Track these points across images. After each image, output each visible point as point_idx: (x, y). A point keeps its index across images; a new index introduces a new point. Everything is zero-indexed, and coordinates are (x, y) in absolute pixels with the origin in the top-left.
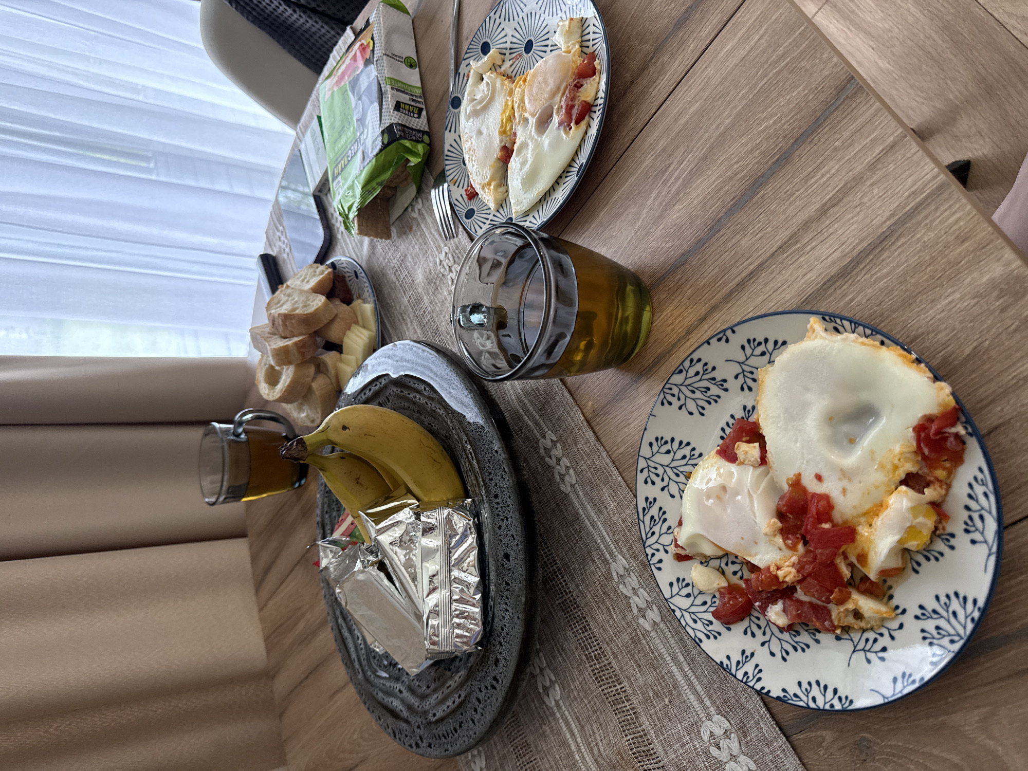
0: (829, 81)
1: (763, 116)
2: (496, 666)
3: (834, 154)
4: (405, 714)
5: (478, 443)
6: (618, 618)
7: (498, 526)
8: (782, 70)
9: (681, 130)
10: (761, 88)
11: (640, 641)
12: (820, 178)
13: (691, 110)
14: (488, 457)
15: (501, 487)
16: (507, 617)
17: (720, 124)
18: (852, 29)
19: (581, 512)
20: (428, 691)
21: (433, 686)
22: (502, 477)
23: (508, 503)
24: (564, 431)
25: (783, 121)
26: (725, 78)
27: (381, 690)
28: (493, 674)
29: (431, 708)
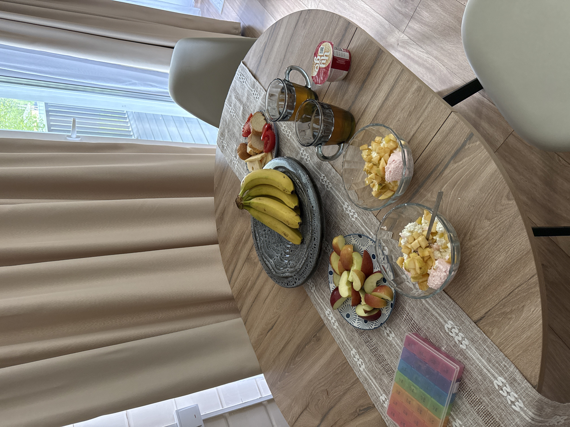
6: (347, 221)
11: (353, 225)
18: (422, 25)
19: (334, 194)
24: (327, 172)
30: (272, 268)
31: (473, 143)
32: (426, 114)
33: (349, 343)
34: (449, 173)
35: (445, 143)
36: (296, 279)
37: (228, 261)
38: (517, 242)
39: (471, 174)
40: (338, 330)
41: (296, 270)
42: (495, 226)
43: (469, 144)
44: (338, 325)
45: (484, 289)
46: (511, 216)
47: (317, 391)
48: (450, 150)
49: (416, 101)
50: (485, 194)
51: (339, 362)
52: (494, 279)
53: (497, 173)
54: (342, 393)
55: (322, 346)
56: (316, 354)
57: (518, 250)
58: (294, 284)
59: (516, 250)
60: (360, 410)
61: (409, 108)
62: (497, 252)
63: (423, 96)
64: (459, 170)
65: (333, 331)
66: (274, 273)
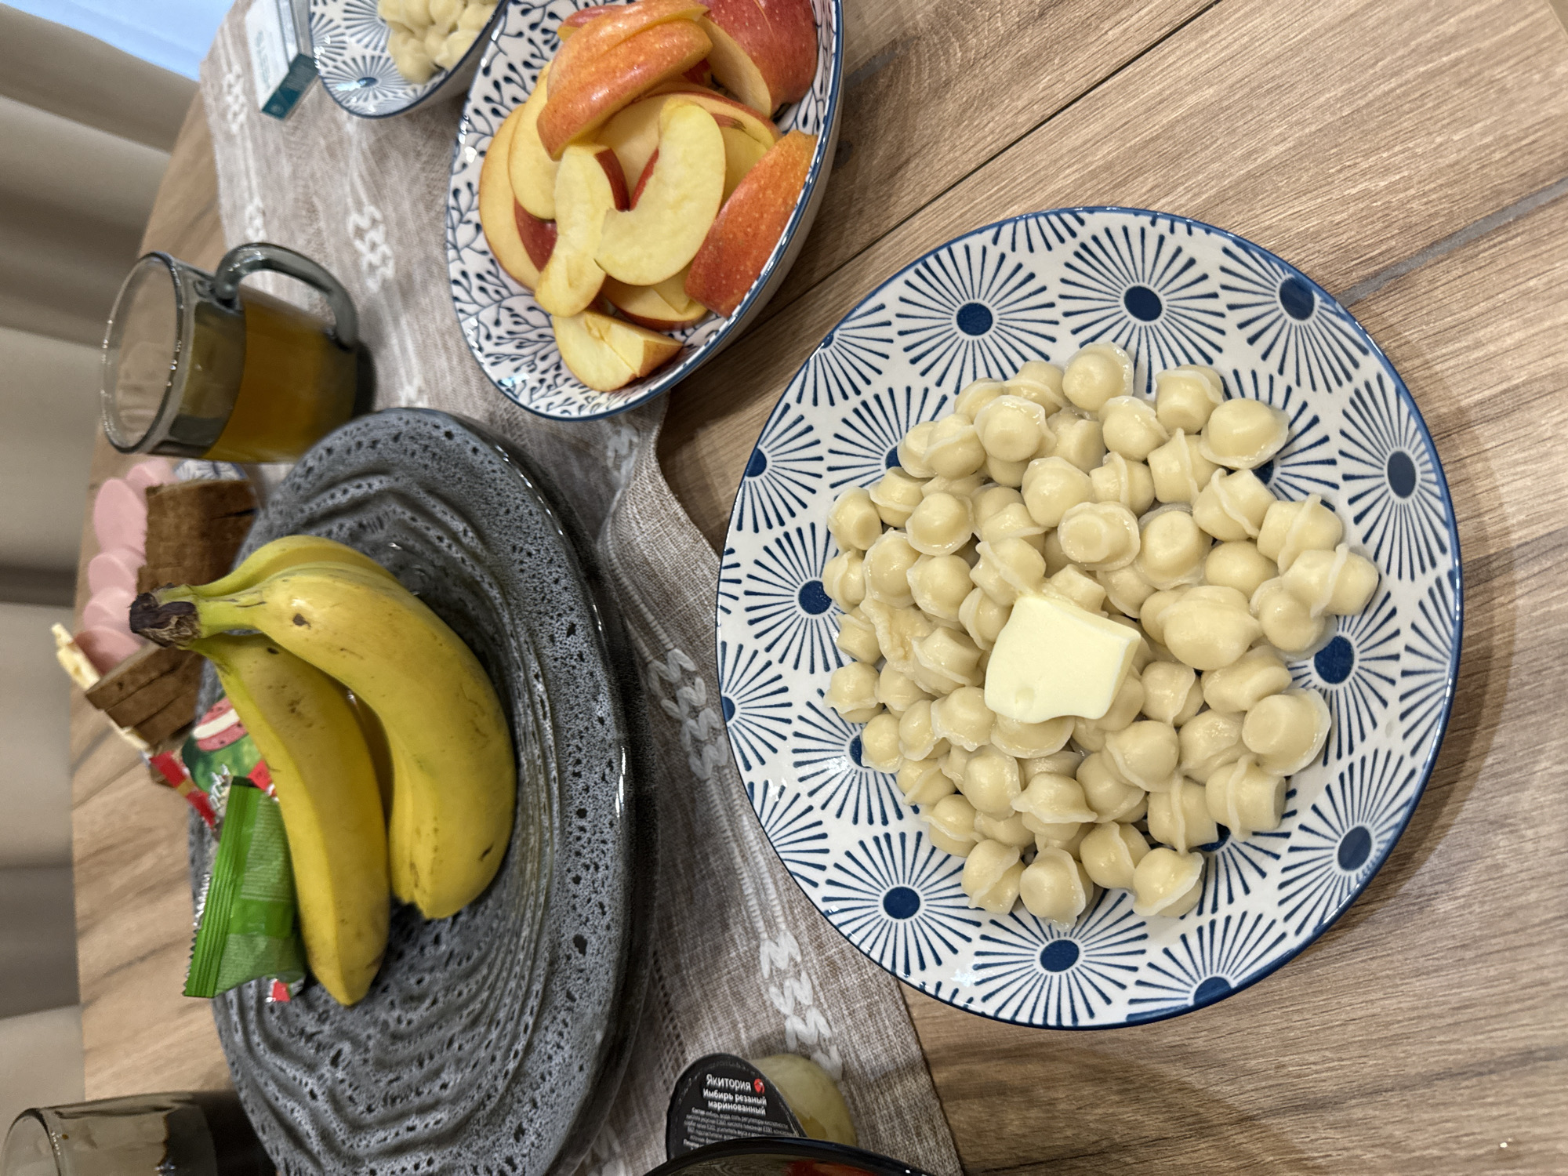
0: (1554, 131)
1: (1365, 165)
2: (517, 1139)
3: (1520, 304)
4: (315, 1144)
5: (564, 690)
7: (572, 875)
8: (1440, 72)
9: (1158, 137)
10: (1377, 99)
12: (1468, 348)
13: (1191, 100)
14: (581, 725)
15: (595, 797)
16: (557, 1059)
17: (1255, 151)
20: (369, 1118)
21: (380, 1111)
22: (603, 779)
23: (606, 837)
25: (1412, 192)
26: (1296, 50)
27: (276, 1081)
28: (507, 1152)
29: (368, 1155)
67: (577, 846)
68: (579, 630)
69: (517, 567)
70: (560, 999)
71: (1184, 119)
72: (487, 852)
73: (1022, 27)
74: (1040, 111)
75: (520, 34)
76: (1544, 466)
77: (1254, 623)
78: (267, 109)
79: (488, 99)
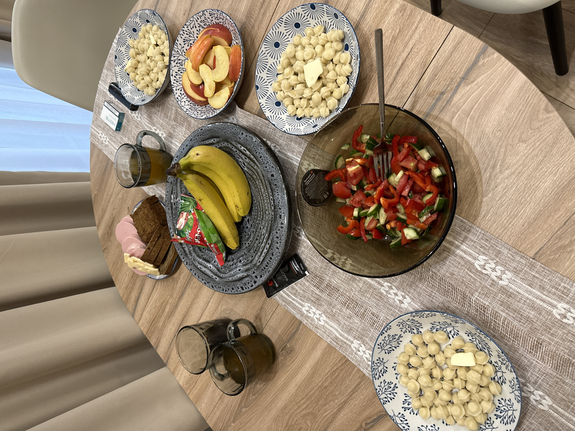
2: (281, 218)
4: (245, 274)
16: (279, 197)
28: (280, 223)
29: (257, 261)
30: (213, 275)
31: (489, 56)
32: (417, 36)
33: (346, 335)
34: (460, 99)
35: (449, 64)
36: (256, 277)
37: (126, 288)
38: (567, 159)
39: (491, 93)
40: (326, 325)
41: (255, 265)
42: (533, 148)
43: (483, 59)
44: (325, 318)
45: (529, 226)
46: (555, 131)
47: (296, 418)
48: (457, 72)
49: (401, 23)
50: (514, 112)
51: (327, 371)
52: (542, 211)
53: (528, 84)
54: (336, 409)
55: (296, 358)
56: (288, 371)
57: (569, 169)
58: (254, 284)
59: (567, 169)
60: (367, 424)
61: (391, 33)
62: (541, 178)
63: (410, 15)
64: (474, 92)
65: (319, 329)
66: (218, 279)
67: (263, 162)
68: (244, 133)
69: (227, 134)
70: (274, 187)
71: (290, 5)
72: (248, 193)
73: (260, 10)
74: (269, 19)
75: (175, 66)
76: (355, 9)
77: (333, 49)
78: (116, 130)
79: (175, 80)
